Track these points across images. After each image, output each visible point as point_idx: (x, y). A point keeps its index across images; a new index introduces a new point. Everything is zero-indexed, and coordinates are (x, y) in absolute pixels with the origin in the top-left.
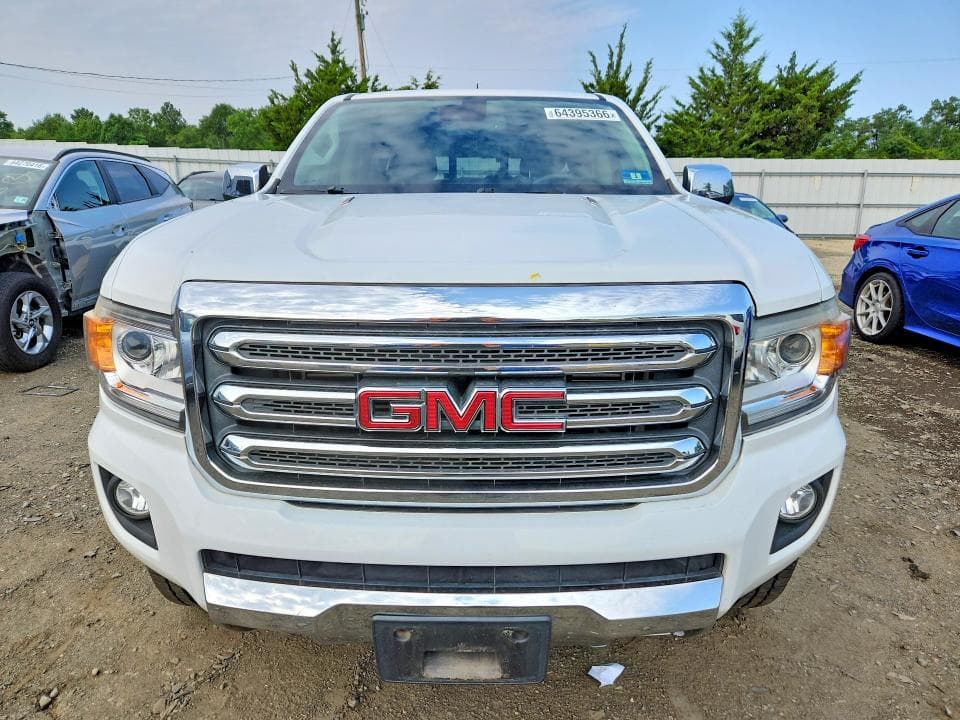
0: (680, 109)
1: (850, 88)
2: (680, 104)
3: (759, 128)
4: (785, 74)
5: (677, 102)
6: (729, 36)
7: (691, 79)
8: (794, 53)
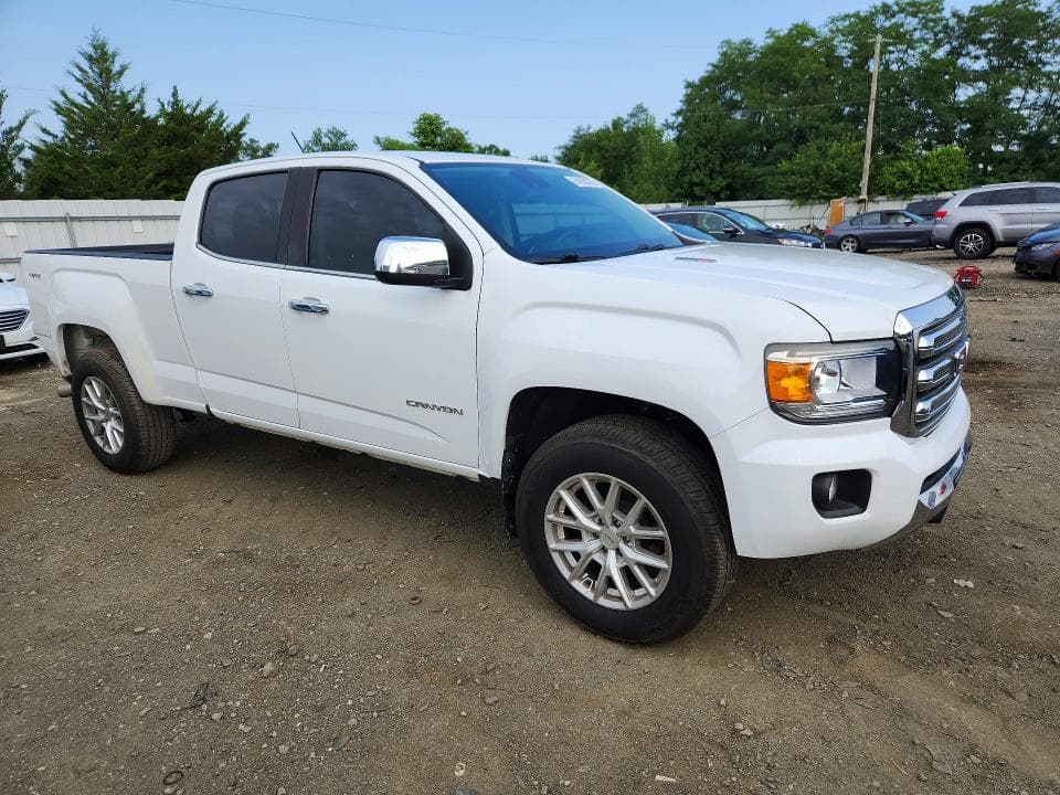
0: (49, 139)
1: (241, 130)
2: (49, 133)
3: (163, 167)
4: (170, 110)
5: (44, 131)
6: (90, 58)
7: (55, 103)
8: (175, 88)
